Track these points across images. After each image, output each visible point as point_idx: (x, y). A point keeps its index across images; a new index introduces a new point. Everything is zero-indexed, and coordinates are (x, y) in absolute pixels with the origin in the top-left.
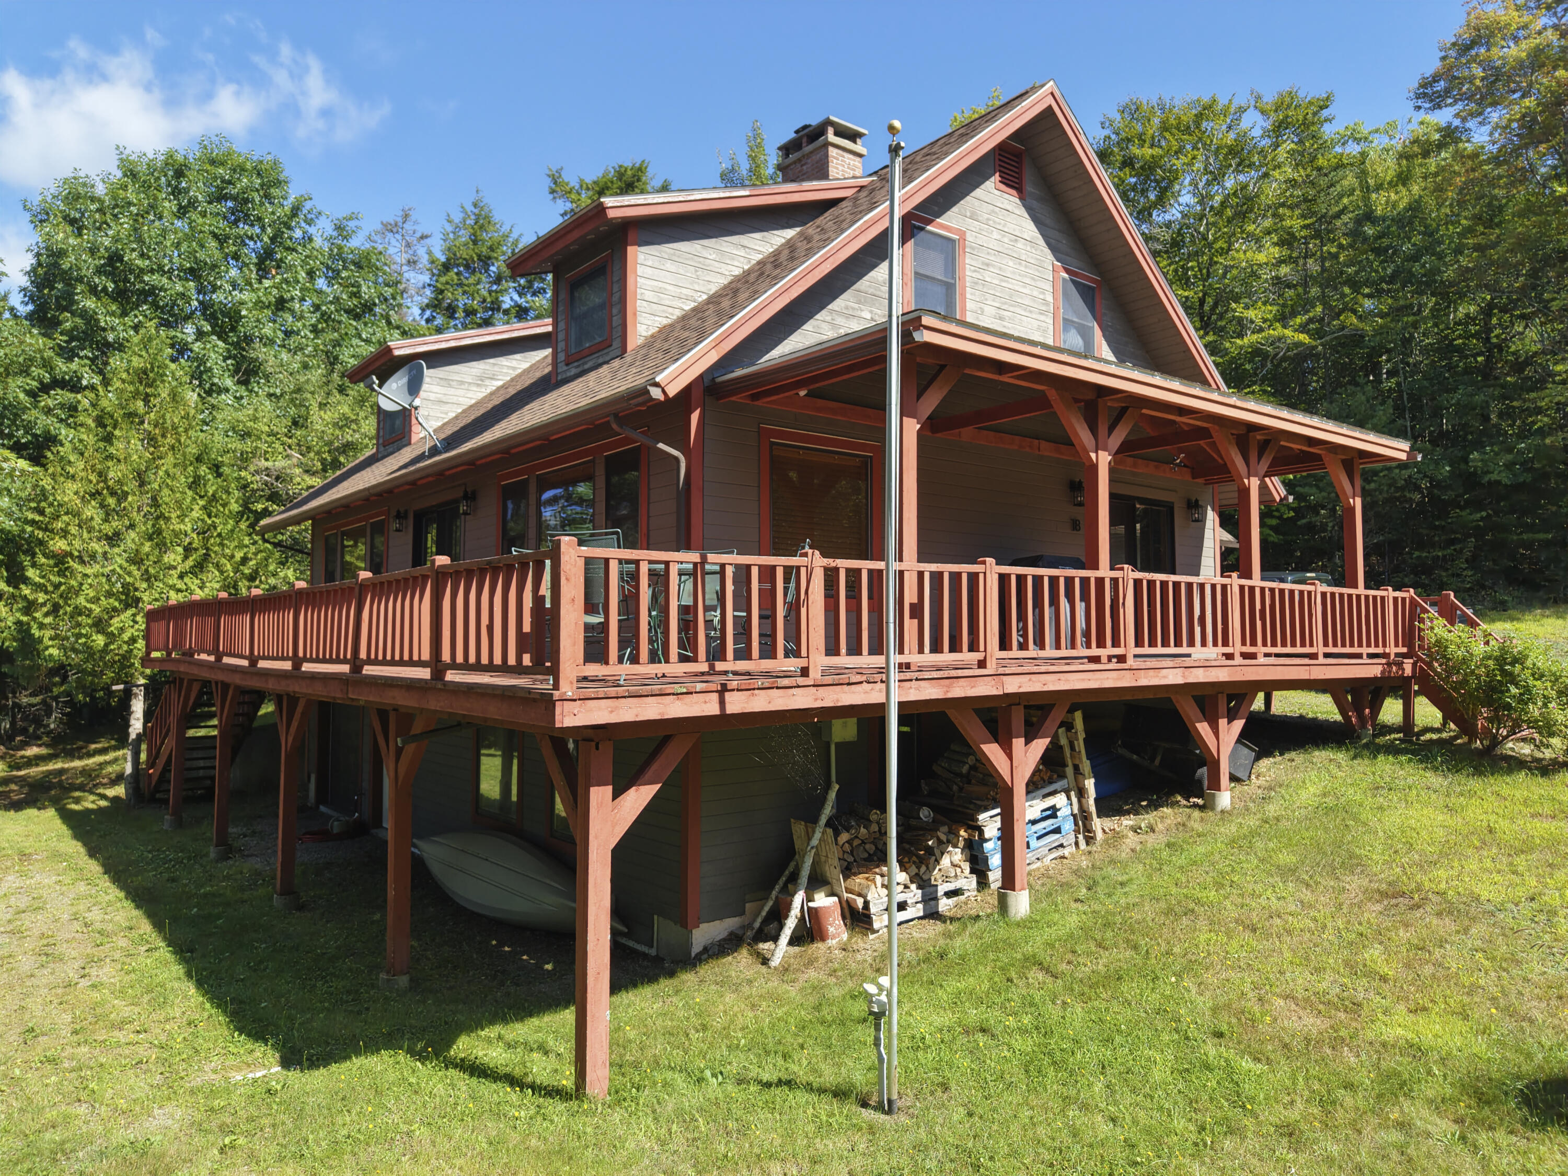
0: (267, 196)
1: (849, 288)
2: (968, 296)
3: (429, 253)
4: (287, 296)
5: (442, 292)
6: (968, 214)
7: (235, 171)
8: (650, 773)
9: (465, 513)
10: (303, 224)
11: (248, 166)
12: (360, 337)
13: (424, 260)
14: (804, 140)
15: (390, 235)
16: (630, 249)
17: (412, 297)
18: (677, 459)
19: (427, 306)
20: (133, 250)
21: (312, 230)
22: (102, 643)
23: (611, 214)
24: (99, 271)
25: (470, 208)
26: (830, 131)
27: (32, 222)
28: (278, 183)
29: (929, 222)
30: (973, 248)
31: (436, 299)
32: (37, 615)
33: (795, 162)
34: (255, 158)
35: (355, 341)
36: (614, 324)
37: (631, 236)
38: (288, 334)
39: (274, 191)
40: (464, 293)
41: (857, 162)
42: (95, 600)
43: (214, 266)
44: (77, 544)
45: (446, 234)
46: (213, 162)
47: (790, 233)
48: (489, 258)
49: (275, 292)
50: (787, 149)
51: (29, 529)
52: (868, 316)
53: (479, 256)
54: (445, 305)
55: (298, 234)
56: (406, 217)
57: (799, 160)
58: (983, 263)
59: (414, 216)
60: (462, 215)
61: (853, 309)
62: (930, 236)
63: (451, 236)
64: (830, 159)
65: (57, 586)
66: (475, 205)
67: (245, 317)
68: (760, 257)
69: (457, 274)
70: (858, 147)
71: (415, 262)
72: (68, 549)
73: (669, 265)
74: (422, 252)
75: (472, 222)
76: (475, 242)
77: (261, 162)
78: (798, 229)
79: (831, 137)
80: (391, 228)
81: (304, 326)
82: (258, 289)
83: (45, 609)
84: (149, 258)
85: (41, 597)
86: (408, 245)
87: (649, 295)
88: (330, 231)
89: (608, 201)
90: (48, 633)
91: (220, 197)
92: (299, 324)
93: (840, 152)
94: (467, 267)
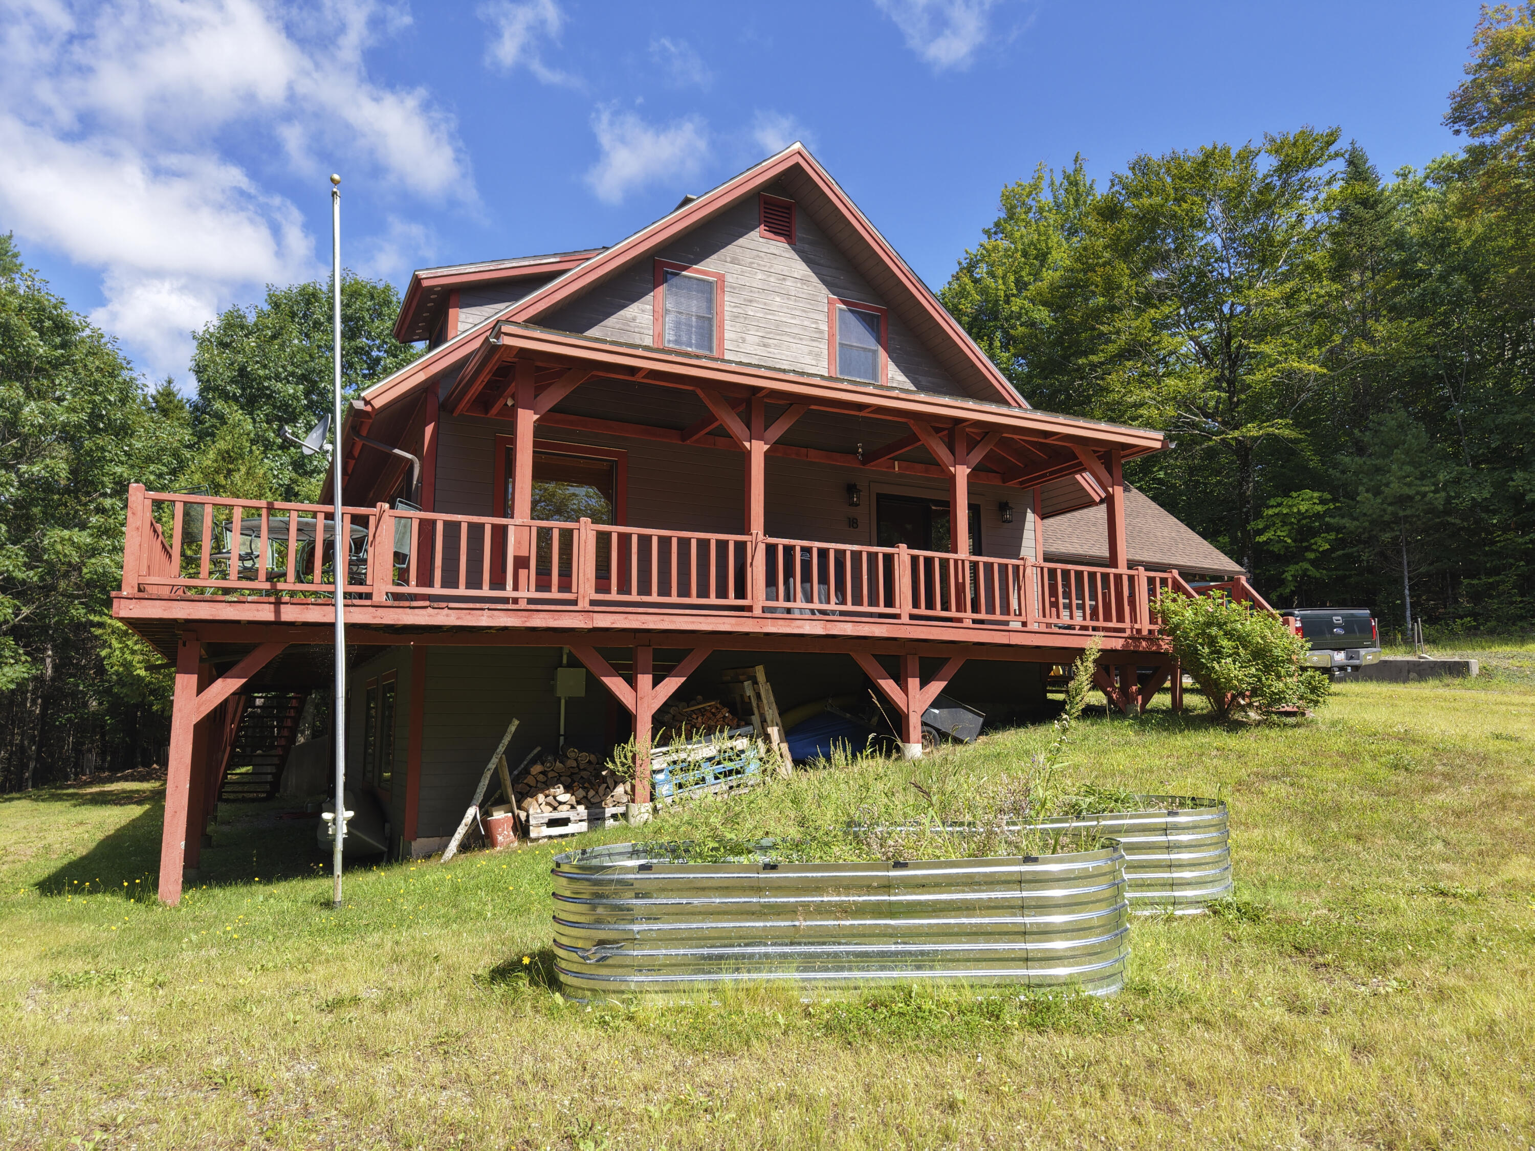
1: (595, 324)
6: (729, 260)
8: (236, 670)
16: (452, 312)
18: (411, 464)
23: (426, 283)
29: (685, 268)
30: (732, 287)
37: (453, 300)
58: (745, 300)
62: (685, 279)
84: (269, 368)
89: (422, 274)
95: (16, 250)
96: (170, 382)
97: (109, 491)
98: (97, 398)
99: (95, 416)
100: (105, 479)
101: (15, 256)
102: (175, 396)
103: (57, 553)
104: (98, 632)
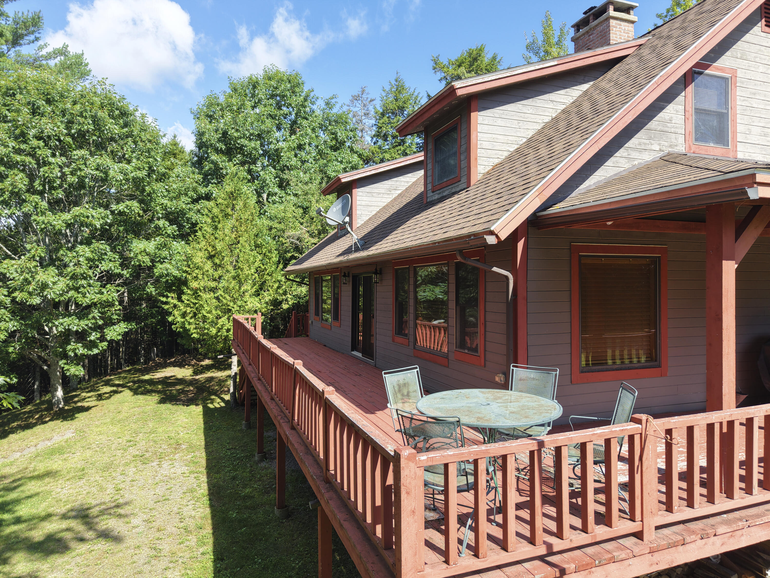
0: (293, 92)
1: (642, 128)
2: (738, 121)
3: (375, 108)
4: (302, 143)
5: (381, 128)
6: (739, 55)
7: (278, 81)
9: (376, 283)
10: (310, 105)
11: (285, 78)
12: (337, 160)
13: (372, 113)
14: (591, 18)
15: (356, 102)
16: (473, 114)
17: (367, 132)
18: (507, 278)
19: (374, 136)
20: (233, 128)
21: (314, 107)
22: (215, 332)
23: (459, 93)
24: (219, 140)
25: (393, 82)
26: (611, 8)
27: (194, 119)
28: (298, 85)
29: (708, 67)
30: (743, 83)
31: (378, 132)
32: (187, 318)
33: (584, 34)
34: (288, 73)
35: (335, 163)
36: (462, 166)
37: (473, 105)
38: (303, 162)
39: (297, 90)
40: (392, 127)
41: (630, 27)
42: (210, 312)
43: (269, 132)
44: (202, 284)
45: (382, 98)
46: (270, 79)
47: (585, 87)
48: (404, 107)
49: (297, 141)
50: (578, 26)
51: (184, 275)
52: (657, 148)
53: (398, 107)
54: (382, 134)
55: (308, 109)
56: (363, 92)
57: (587, 32)
58: (751, 93)
59: (367, 90)
60: (390, 87)
61: (645, 144)
62: (707, 78)
63: (385, 98)
64: (611, 28)
65: (195, 304)
66: (396, 81)
67: (283, 156)
68: (564, 106)
69: (388, 117)
70: (632, 17)
71: (368, 114)
72: (198, 287)
73: (500, 122)
74: (371, 108)
75: (395, 90)
76: (396, 100)
77: (290, 75)
78: (591, 83)
79: (612, 12)
80: (356, 98)
81: (311, 157)
82: (290, 140)
83: (191, 315)
84: (240, 131)
85: (189, 310)
86: (365, 105)
87: (486, 145)
88: (323, 106)
89: (457, 84)
90: (193, 326)
91: (273, 96)
92: (308, 157)
93: (618, 22)
94: (393, 113)
95: (86, 62)
96: (175, 137)
97: (160, 216)
98: (151, 160)
99: (151, 171)
100: (158, 208)
101: (87, 65)
102: (178, 145)
103: (139, 261)
104: (166, 307)
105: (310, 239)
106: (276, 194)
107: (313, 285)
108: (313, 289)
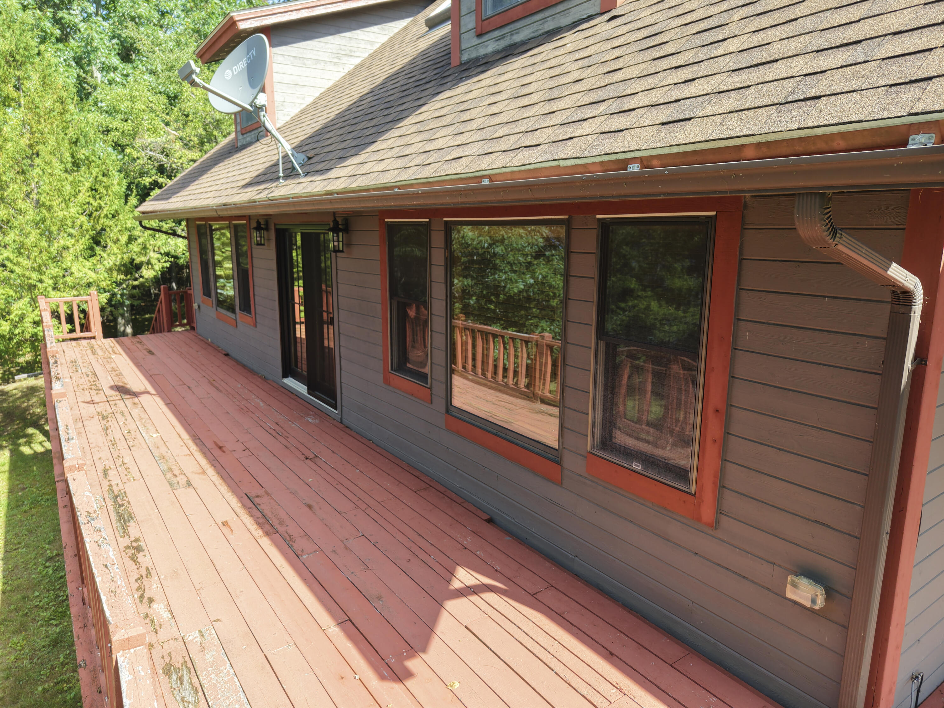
9: (336, 251)
22: (7, 329)
105: (186, 152)
106: (115, 69)
107: (194, 238)
108: (195, 245)
